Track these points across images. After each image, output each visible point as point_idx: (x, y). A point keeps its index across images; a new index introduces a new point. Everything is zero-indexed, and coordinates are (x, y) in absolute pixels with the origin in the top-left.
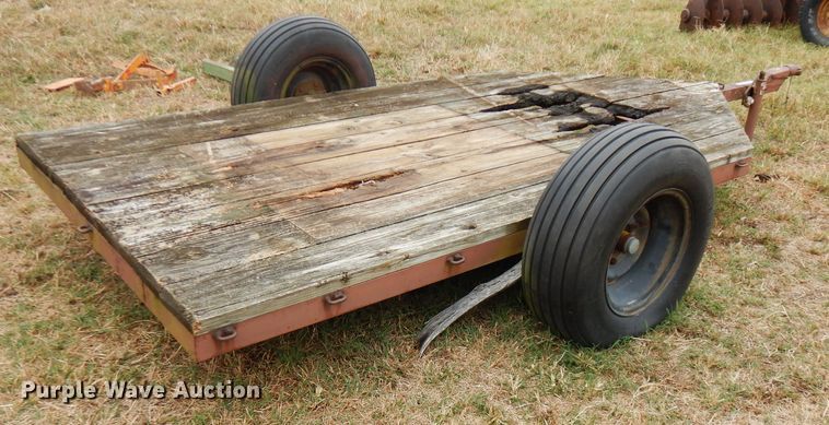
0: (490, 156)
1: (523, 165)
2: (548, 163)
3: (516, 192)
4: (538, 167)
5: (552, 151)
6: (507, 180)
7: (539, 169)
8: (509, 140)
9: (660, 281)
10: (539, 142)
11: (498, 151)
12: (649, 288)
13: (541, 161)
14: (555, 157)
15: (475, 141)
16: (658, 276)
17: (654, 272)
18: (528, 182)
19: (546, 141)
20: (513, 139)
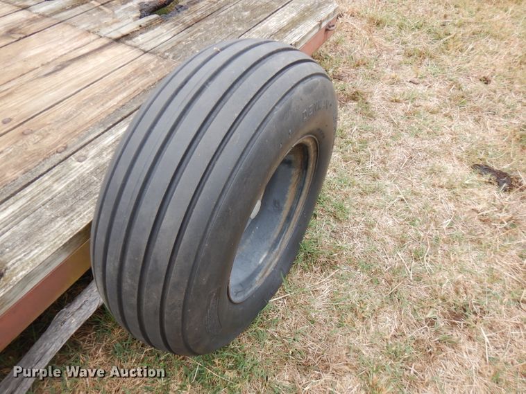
0: (51, 80)
1: (97, 89)
2: (127, 78)
3: (82, 152)
4: (115, 87)
5: (134, 54)
6: (70, 127)
7: (117, 93)
8: (79, 43)
9: (289, 218)
10: (118, 40)
11: (63, 66)
12: (278, 231)
13: (120, 75)
14: (136, 64)
15: (33, 53)
16: (285, 213)
17: (280, 210)
18: (102, 123)
19: (127, 37)
20: (86, 40)
